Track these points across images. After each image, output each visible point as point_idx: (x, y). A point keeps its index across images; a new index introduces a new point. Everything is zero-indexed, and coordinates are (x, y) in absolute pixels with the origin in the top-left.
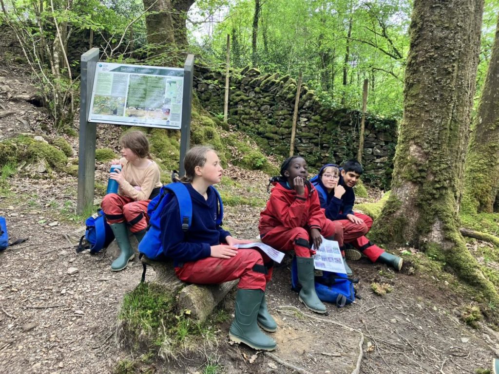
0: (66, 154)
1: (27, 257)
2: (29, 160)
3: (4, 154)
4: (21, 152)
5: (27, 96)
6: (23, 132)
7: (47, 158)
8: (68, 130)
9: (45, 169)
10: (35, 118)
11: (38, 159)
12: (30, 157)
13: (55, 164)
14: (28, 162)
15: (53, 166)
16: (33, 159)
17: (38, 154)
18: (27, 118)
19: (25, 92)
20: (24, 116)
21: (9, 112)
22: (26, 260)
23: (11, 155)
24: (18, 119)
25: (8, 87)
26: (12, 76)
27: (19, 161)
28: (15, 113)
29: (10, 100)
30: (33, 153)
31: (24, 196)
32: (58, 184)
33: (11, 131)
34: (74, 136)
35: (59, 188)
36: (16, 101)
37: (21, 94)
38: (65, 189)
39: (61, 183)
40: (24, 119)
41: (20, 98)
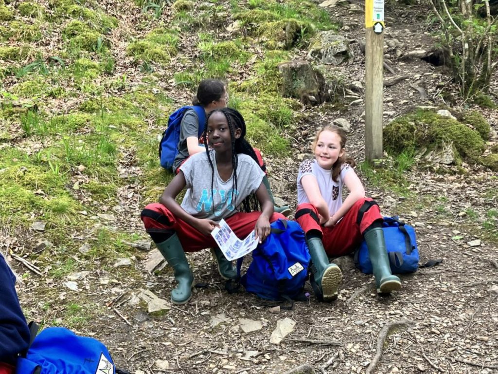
0: (482, 137)
1: (444, 288)
2: (431, 145)
3: (398, 138)
4: (421, 134)
5: (421, 52)
6: (420, 104)
7: (455, 142)
8: (481, 98)
9: (452, 159)
10: (434, 82)
11: (444, 144)
12: (432, 141)
13: (467, 152)
14: (429, 149)
15: (463, 155)
16: (437, 145)
17: (444, 136)
18: (424, 83)
19: (419, 46)
20: (419, 82)
21: (399, 76)
22: (443, 291)
23: (407, 139)
24: (412, 86)
25: (396, 40)
26: (400, 24)
27: (418, 147)
28: (407, 78)
29: (399, 60)
30: (437, 135)
31: (429, 199)
32: (473, 183)
33: (405, 104)
34: (490, 107)
35: (475, 188)
36: (407, 59)
37: (414, 49)
38: (484, 191)
39: (477, 182)
40: (419, 85)
41: (413, 56)
